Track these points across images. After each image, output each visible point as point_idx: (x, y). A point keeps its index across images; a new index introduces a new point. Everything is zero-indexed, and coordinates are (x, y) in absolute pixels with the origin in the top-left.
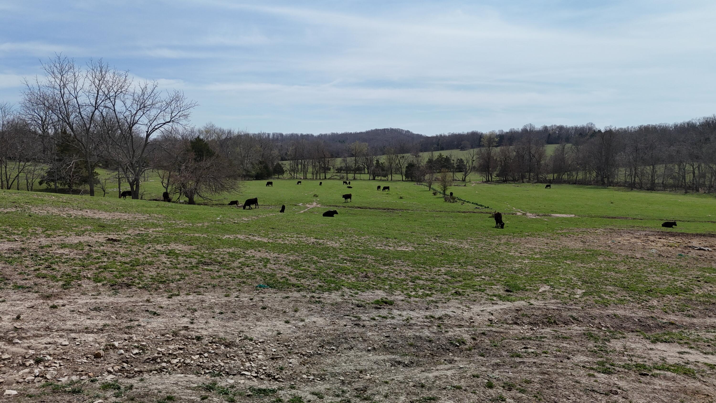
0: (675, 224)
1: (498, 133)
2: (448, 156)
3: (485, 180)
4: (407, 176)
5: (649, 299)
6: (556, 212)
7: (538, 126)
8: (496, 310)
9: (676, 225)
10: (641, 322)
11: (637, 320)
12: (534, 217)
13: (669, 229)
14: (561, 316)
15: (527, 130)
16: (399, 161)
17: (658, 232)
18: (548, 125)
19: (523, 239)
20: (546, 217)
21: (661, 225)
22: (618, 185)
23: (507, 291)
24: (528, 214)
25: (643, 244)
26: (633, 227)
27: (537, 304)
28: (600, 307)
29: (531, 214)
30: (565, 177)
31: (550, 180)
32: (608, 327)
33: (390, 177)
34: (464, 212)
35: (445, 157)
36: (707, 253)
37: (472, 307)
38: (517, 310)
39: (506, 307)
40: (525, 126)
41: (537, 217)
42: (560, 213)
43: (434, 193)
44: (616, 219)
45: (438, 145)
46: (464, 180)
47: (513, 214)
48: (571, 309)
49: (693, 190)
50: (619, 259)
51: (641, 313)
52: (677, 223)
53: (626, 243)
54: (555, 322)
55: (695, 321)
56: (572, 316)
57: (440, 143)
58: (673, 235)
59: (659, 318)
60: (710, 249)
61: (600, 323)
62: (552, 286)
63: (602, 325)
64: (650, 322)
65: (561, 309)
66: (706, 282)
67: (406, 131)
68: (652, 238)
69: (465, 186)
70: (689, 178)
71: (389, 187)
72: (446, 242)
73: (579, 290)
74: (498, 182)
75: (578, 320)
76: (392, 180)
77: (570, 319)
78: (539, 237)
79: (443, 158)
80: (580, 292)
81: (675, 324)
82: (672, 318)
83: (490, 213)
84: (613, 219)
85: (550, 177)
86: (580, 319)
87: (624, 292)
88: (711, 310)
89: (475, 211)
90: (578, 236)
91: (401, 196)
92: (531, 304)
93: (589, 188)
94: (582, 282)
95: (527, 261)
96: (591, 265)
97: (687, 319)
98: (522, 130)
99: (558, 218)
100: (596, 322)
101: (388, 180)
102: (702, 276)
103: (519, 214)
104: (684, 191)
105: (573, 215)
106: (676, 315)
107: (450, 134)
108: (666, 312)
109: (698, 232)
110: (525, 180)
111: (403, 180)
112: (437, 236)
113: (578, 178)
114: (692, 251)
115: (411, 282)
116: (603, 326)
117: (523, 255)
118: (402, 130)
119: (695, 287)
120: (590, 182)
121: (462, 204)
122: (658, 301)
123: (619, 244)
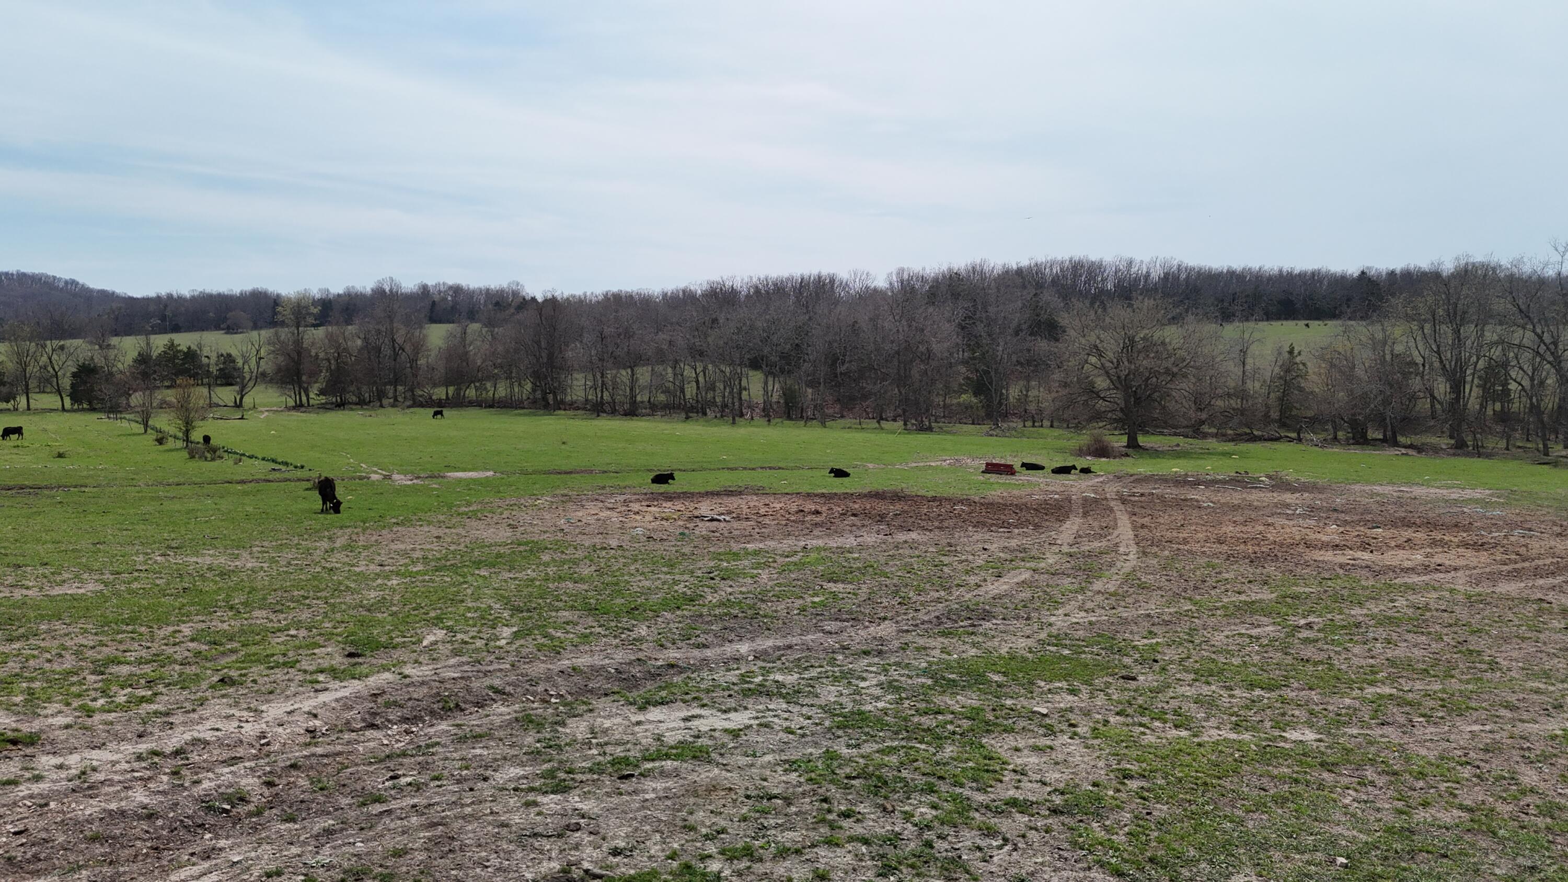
0: (671, 477)
1: (318, 296)
2: (194, 347)
3: (291, 403)
4: (75, 398)
5: (634, 626)
6: (456, 469)
7: (409, 283)
8: (325, 704)
9: (673, 479)
10: (620, 673)
11: (613, 671)
12: (409, 483)
13: (663, 488)
14: (469, 690)
15: (384, 291)
16: (50, 359)
17: (646, 494)
18: (431, 282)
19: (384, 532)
20: (435, 480)
21: (650, 481)
22: (572, 406)
23: (351, 655)
24: (396, 477)
25: (621, 519)
26: (604, 488)
27: (418, 674)
28: (546, 656)
29: (402, 477)
30: (471, 393)
31: (440, 400)
32: (562, 696)
33: (22, 401)
34: (243, 482)
35: (185, 350)
36: (722, 525)
37: (264, 708)
38: (375, 695)
39: (348, 694)
40: (379, 282)
41: (415, 481)
42: (464, 470)
43: (157, 440)
44: (573, 475)
45: (163, 318)
46: (238, 405)
47: (361, 478)
48: (490, 671)
49: (697, 412)
50: (580, 554)
51: (620, 656)
52: (676, 474)
53: (591, 520)
54: (457, 706)
55: (708, 653)
56: (491, 687)
57: (168, 313)
58: (669, 497)
59: (650, 658)
60: (727, 518)
61: (546, 690)
62: (450, 629)
63: (552, 693)
64: (636, 670)
65: (470, 674)
66: (723, 579)
67: (66, 282)
68: (636, 507)
69: (242, 418)
70: (690, 391)
71: (21, 428)
72: (195, 559)
73: (506, 628)
74: (324, 407)
75: (504, 693)
76: (29, 409)
77: (487, 695)
78: (421, 526)
79: (180, 351)
80: (507, 632)
81: (678, 666)
82: (673, 654)
83: (308, 480)
84: (568, 476)
85: (440, 393)
86: (509, 689)
87: (591, 619)
88: (732, 630)
89: (270, 477)
90: (503, 516)
91: (61, 451)
92: (405, 677)
93: (520, 415)
94: (512, 610)
95: (395, 582)
96: (529, 572)
97: (696, 653)
98: (372, 290)
99: (460, 480)
100: (540, 689)
101: (16, 409)
102: (718, 568)
103: (375, 477)
104: (683, 415)
105: (491, 473)
106: (678, 648)
107: (196, 294)
108: (662, 646)
109: (710, 489)
110: (385, 402)
111: (64, 409)
112: (169, 547)
113: (496, 396)
114: (700, 524)
115: (93, 673)
116: (552, 695)
117: (387, 568)
118: (54, 277)
119: (706, 590)
120: (522, 402)
121: (236, 463)
122: (649, 627)
123: (579, 524)
